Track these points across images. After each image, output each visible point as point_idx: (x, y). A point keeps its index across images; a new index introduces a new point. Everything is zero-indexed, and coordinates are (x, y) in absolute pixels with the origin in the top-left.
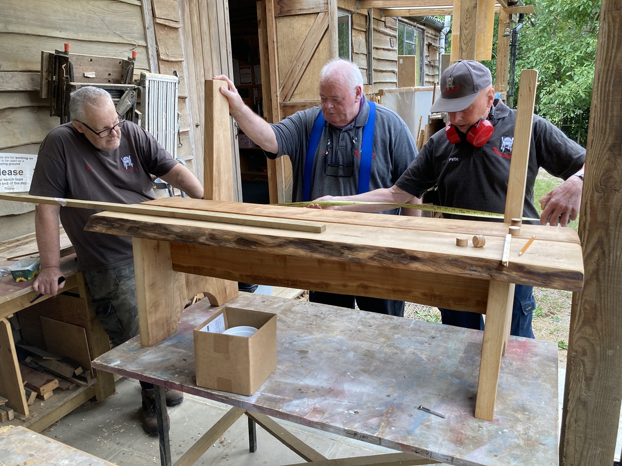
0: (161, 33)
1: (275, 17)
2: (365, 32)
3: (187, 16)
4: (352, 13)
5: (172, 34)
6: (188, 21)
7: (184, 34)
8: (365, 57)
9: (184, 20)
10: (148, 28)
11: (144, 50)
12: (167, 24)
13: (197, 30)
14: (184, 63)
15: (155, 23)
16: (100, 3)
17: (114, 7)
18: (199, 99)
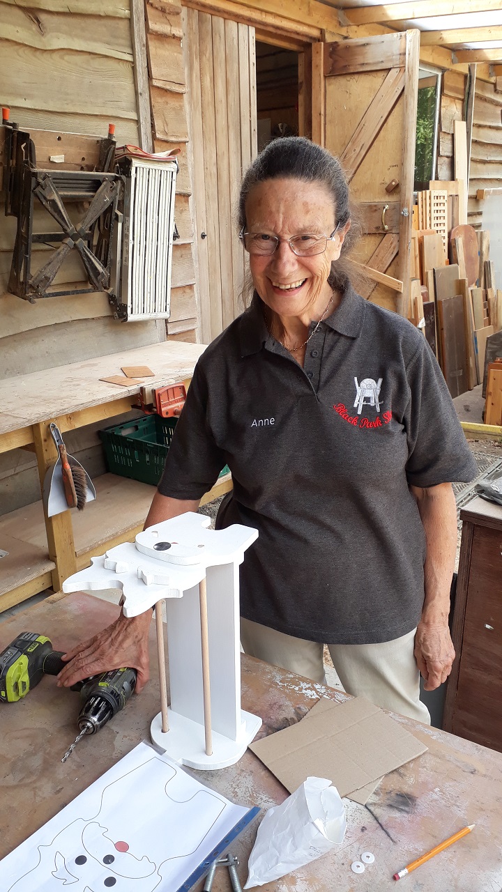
0: (159, 101)
1: (325, 77)
2: (463, 100)
3: (196, 76)
4: (443, 70)
5: (173, 103)
6: (196, 84)
7: (190, 103)
9: (191, 82)
10: (141, 94)
11: (133, 126)
12: (168, 87)
13: (208, 97)
14: (189, 145)
15: (151, 86)
16: (78, 59)
17: (97, 63)
18: (208, 197)
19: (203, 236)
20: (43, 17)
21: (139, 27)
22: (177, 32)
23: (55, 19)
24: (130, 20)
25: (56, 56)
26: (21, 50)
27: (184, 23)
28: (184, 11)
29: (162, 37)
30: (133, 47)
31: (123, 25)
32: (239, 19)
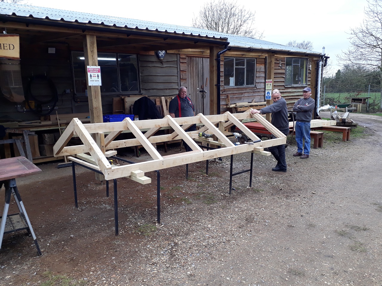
0: (182, 72)
2: (265, 64)
4: (256, 58)
5: (184, 72)
6: (189, 69)
7: (188, 72)
8: (264, 73)
10: (178, 72)
11: (177, 77)
12: (183, 70)
13: (192, 71)
14: (187, 79)
15: (180, 70)
16: (168, 68)
17: (171, 68)
18: (191, 88)
19: (190, 94)
20: (163, 63)
21: (178, 61)
22: (186, 61)
23: (165, 63)
24: (177, 61)
25: (165, 68)
26: (159, 68)
27: (187, 60)
28: (187, 58)
29: (182, 63)
30: (177, 65)
31: (176, 62)
32: (198, 57)
